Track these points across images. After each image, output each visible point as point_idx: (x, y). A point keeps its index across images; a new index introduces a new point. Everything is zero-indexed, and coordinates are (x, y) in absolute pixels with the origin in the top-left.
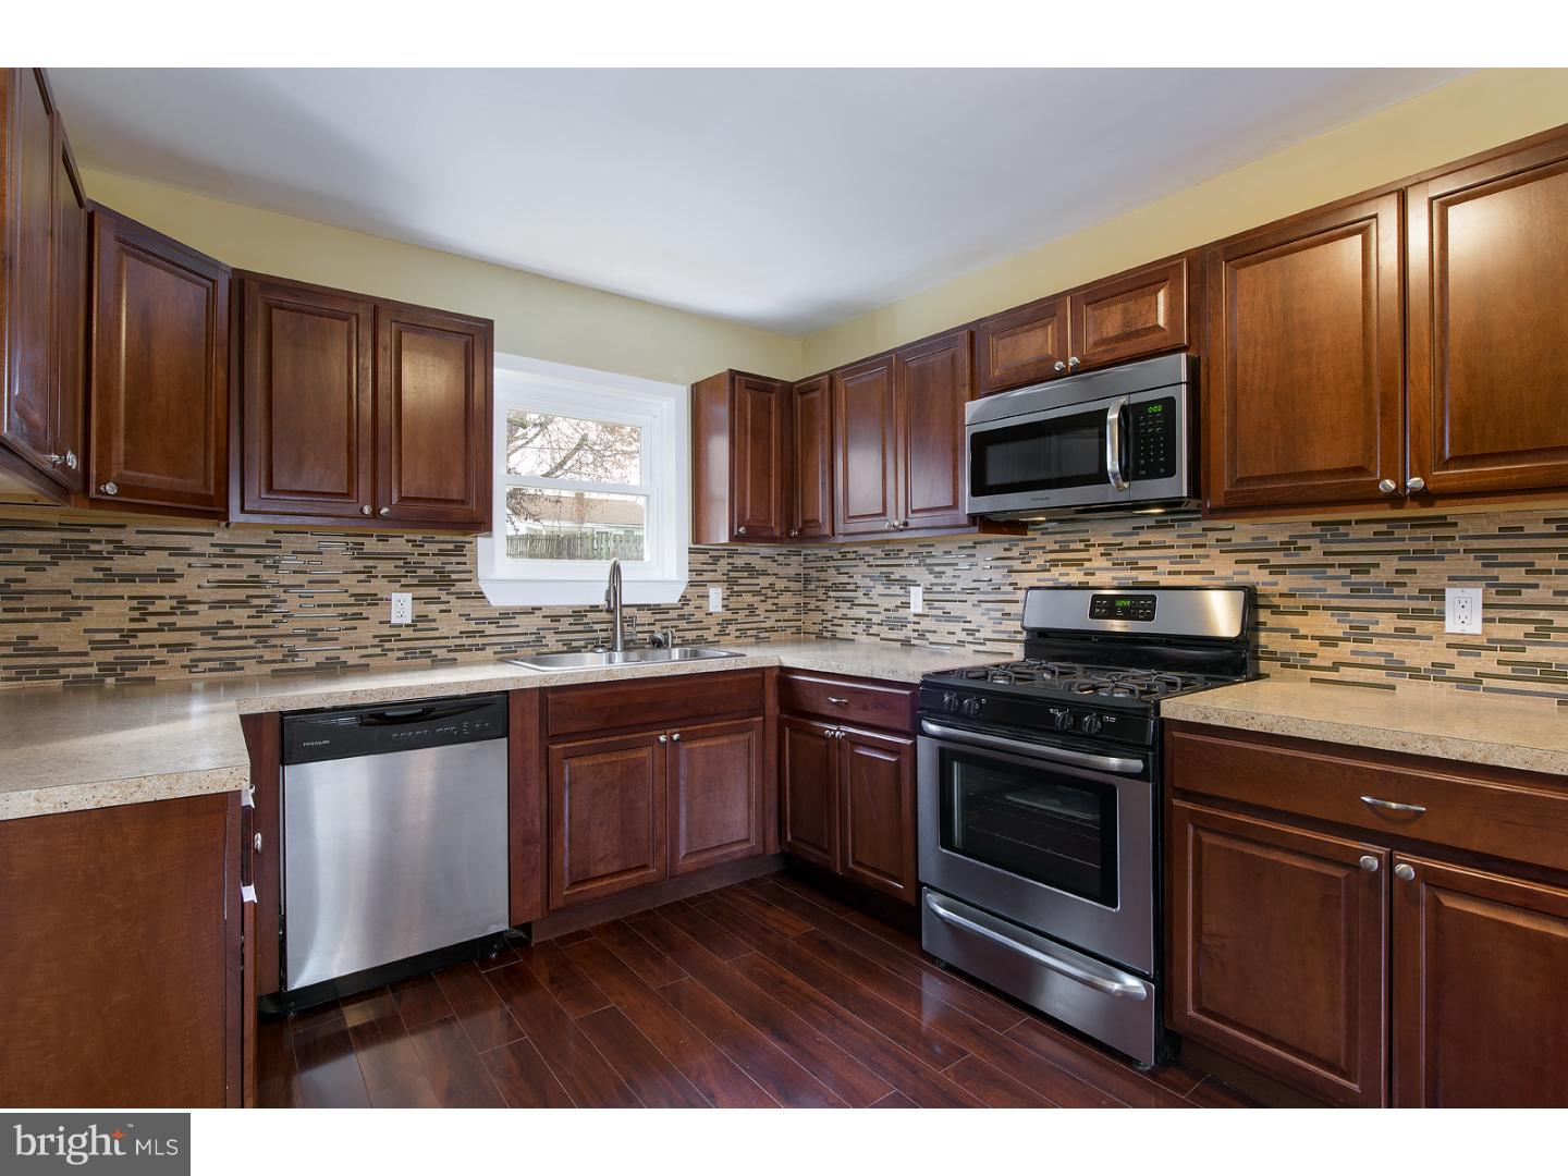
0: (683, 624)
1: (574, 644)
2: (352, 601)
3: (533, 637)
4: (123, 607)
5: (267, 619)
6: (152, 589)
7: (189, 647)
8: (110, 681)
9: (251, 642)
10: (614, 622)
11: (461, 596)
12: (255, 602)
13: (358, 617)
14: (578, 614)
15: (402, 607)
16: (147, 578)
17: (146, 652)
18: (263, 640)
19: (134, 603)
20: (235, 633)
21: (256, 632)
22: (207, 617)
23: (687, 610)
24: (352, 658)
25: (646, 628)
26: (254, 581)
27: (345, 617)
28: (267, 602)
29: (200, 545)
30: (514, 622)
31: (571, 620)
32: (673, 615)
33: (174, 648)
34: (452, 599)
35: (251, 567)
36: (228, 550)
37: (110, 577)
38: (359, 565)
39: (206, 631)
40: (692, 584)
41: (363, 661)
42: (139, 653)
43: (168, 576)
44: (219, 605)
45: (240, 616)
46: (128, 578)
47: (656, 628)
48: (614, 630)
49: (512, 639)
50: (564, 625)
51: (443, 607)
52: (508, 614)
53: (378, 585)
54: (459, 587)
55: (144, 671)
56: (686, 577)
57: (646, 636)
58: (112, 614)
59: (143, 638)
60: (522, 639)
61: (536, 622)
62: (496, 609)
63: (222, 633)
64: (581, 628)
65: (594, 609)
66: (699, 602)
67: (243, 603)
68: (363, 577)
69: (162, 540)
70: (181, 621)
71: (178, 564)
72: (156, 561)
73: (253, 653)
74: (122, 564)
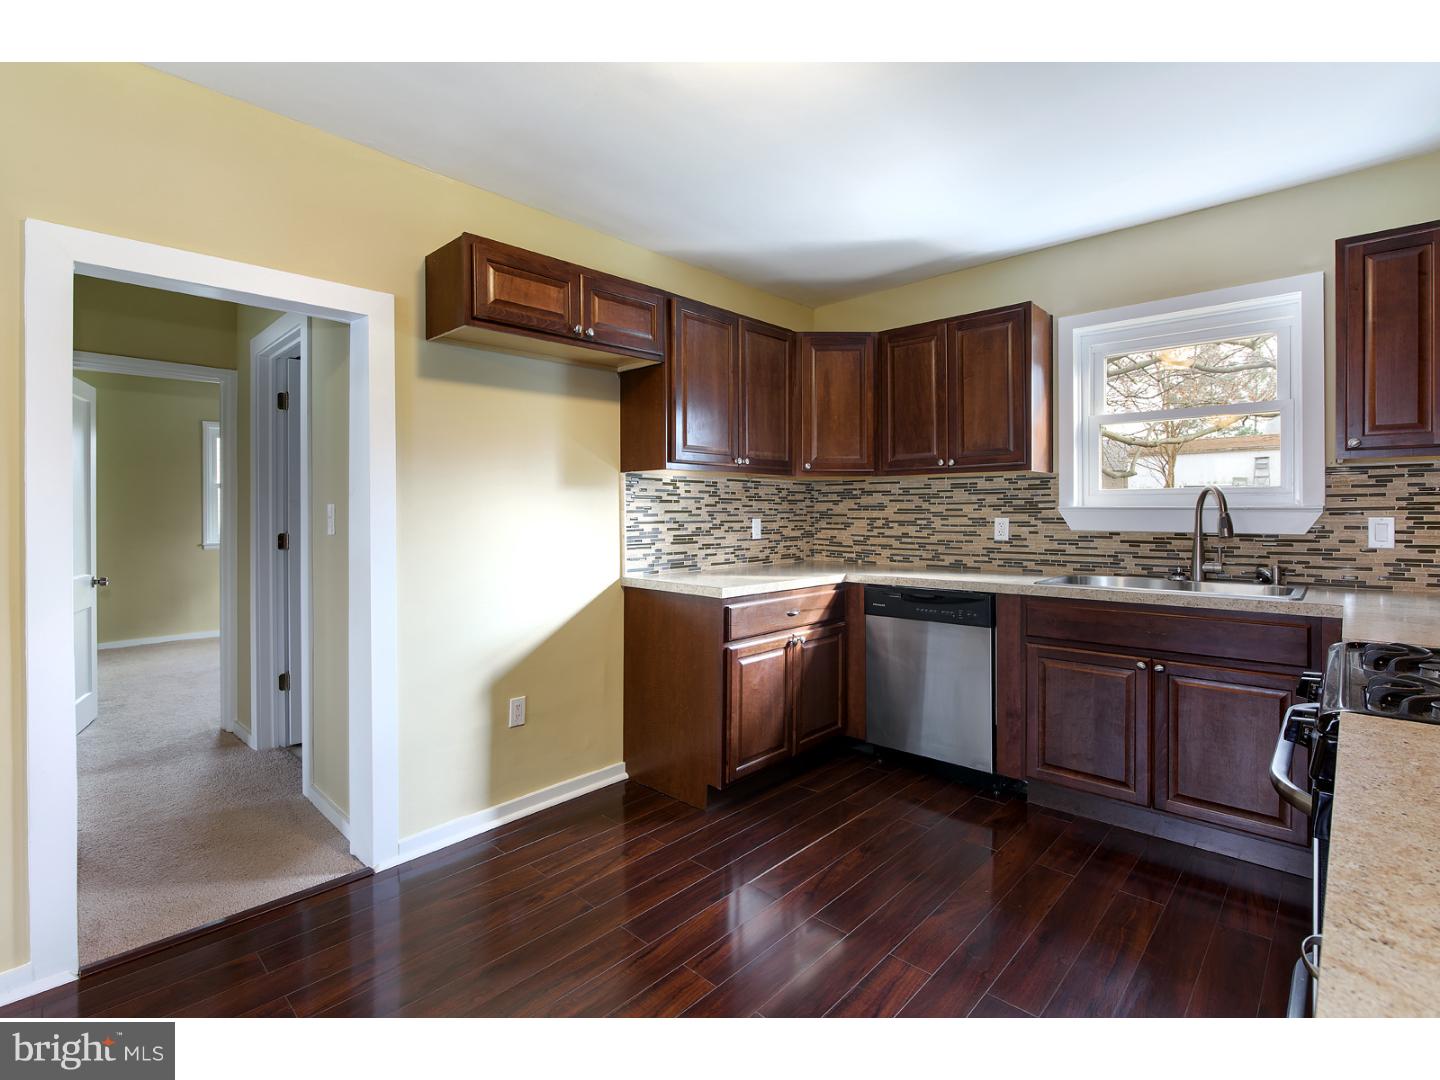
0: (1317, 560)
1: (1155, 569)
2: (970, 522)
3: (1111, 560)
4: (864, 523)
5: (924, 533)
6: (875, 514)
7: (890, 547)
8: (860, 561)
9: (917, 546)
10: (1193, 550)
11: (1046, 521)
12: (919, 522)
13: (973, 534)
14: (1160, 541)
15: (1002, 528)
16: (873, 508)
17: (873, 548)
18: (922, 546)
19: (868, 521)
20: (910, 540)
21: (919, 541)
22: (897, 530)
23: (1323, 544)
24: (969, 561)
25: (1255, 561)
26: (919, 509)
27: (965, 534)
28: (924, 522)
29: (895, 488)
30: (1092, 545)
31: (1153, 546)
32: (1297, 548)
33: (884, 547)
34: (1039, 523)
35: (918, 501)
36: (906, 491)
37: (861, 508)
38: (974, 498)
39: (897, 538)
40: (1331, 511)
41: (976, 565)
42: (869, 548)
43: (881, 507)
44: (901, 523)
45: (912, 530)
46: (866, 508)
47: (1273, 562)
48: (1192, 559)
49: (1090, 559)
50: (1144, 550)
51: (1032, 529)
52: (1086, 537)
53: (986, 512)
54: (1045, 514)
55: (872, 558)
56: (1320, 501)
57: (1254, 569)
58: (860, 527)
59: (872, 541)
60: (1100, 560)
61: (1114, 546)
62: (1075, 533)
63: (904, 540)
64: (1165, 554)
65: (1181, 536)
66: (1347, 535)
67: (913, 523)
68: (976, 506)
69: (879, 487)
70: (888, 532)
71: (885, 500)
72: (877, 498)
73: (917, 553)
74: (865, 500)
